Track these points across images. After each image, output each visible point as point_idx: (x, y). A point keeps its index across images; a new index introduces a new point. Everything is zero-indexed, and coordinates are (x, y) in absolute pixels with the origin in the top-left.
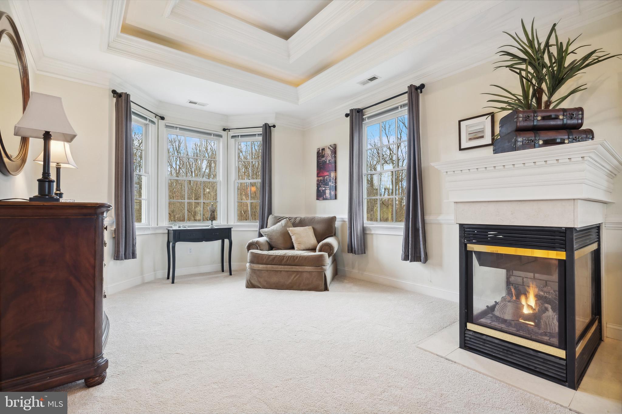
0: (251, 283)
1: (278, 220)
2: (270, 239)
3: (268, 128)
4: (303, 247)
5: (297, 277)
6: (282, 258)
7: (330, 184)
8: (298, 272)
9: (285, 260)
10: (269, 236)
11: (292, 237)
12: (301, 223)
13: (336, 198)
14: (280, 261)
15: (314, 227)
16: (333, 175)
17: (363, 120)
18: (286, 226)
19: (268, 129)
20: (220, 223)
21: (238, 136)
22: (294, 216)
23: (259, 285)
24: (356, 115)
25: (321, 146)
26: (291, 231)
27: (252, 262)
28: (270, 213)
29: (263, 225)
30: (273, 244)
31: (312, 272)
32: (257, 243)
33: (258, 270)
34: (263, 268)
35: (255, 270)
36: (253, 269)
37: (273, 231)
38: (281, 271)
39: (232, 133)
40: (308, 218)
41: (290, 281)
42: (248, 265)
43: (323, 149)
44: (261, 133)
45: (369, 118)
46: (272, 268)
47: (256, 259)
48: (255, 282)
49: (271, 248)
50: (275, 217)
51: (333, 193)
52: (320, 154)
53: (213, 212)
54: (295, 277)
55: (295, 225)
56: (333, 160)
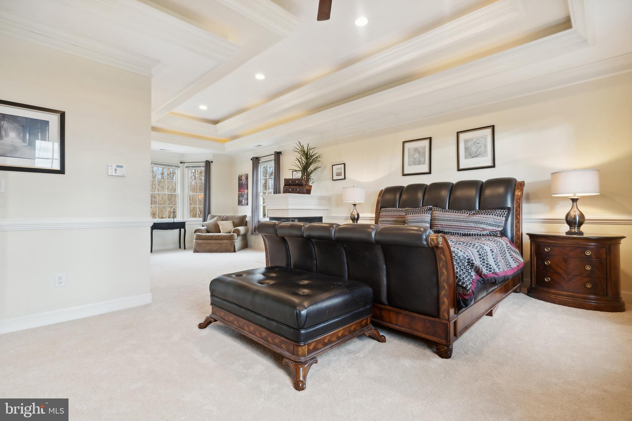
0: (196, 250)
1: (213, 217)
2: (207, 227)
3: (208, 162)
4: (225, 231)
5: (220, 246)
6: (212, 236)
7: (245, 196)
8: (220, 243)
9: (214, 237)
10: (207, 226)
11: (220, 226)
12: (226, 219)
13: (247, 205)
14: (211, 238)
15: (234, 221)
16: (246, 191)
17: (259, 163)
18: (217, 220)
19: (208, 164)
20: (178, 219)
21: (190, 166)
22: (223, 215)
23: (200, 251)
24: (255, 160)
25: (241, 174)
26: (220, 223)
27: (196, 239)
28: (209, 213)
29: (205, 220)
30: (209, 230)
31: (227, 243)
32: (200, 229)
33: (200, 243)
34: (203, 242)
35: (198, 243)
36: (197, 243)
37: (210, 223)
38: (212, 243)
39: (186, 165)
40: (231, 216)
41: (216, 248)
42: (194, 241)
43: (241, 176)
44: (204, 165)
45: (262, 162)
46: (208, 242)
47: (199, 238)
48: (197, 249)
49: (208, 232)
50: (212, 216)
51: (246, 202)
52: (240, 179)
53: (174, 213)
54: (219, 246)
55: (222, 220)
56: (246, 183)
